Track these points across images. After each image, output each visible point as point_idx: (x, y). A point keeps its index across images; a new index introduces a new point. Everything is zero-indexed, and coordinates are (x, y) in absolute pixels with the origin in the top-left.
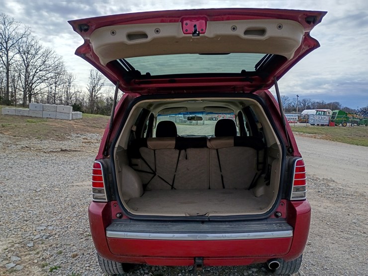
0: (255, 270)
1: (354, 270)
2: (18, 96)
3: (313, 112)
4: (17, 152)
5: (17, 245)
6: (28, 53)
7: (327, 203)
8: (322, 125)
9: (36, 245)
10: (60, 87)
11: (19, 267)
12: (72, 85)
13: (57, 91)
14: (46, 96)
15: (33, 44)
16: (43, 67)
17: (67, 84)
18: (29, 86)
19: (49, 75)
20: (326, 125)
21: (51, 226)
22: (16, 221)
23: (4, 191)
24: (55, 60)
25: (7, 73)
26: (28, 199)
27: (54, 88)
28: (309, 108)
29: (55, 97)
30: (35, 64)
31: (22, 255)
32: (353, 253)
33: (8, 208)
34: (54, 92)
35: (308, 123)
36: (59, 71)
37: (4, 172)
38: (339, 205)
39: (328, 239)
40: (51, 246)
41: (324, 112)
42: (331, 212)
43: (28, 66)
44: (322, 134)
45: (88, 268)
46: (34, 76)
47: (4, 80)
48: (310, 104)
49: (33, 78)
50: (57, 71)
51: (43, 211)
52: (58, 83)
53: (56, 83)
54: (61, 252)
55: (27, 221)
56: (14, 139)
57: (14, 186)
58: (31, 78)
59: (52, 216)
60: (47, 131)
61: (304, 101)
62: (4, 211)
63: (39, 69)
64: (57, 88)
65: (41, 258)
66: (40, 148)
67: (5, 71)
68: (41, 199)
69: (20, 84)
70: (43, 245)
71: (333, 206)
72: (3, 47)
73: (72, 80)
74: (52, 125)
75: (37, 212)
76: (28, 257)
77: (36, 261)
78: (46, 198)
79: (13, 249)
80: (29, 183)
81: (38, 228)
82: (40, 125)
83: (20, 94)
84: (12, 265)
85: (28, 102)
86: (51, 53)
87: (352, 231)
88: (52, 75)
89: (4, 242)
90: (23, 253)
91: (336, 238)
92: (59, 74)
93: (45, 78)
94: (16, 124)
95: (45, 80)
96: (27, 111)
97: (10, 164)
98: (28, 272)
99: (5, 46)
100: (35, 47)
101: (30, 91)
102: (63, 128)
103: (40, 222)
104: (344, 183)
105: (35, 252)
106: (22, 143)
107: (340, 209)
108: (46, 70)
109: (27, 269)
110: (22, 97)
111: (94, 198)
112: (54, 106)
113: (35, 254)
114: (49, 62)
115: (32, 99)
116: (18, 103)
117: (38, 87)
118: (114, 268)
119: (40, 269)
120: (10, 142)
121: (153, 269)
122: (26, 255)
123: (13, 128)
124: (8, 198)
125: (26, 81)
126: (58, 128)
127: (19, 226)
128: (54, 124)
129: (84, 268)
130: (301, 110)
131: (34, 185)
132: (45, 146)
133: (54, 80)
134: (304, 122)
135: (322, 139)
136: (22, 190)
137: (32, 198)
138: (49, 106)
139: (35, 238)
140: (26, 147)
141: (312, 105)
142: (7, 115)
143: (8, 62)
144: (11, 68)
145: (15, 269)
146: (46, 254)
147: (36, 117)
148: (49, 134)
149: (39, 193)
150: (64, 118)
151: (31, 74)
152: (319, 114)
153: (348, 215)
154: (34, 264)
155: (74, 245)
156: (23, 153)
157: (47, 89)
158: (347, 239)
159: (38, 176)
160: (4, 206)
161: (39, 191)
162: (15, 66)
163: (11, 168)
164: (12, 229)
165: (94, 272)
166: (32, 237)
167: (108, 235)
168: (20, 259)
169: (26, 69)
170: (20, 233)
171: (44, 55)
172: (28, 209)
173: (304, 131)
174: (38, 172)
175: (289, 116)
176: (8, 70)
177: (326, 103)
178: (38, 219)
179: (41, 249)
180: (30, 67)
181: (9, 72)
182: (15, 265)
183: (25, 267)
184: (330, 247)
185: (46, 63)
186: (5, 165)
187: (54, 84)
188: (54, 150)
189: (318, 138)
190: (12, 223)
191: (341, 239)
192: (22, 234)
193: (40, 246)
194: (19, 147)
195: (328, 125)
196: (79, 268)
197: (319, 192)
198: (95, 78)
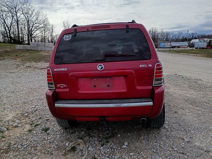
0: (141, 126)
1: (197, 126)
2: (25, 39)
3: (197, 40)
4: (23, 69)
5: (20, 115)
6: (28, 14)
7: (193, 92)
8: (203, 48)
9: (29, 115)
10: (47, 32)
11: (19, 125)
12: (54, 31)
13: (46, 35)
14: (40, 38)
15: (30, 8)
16: (37, 21)
17: (51, 31)
18: (30, 32)
19: (41, 26)
20: (205, 48)
21: (37, 105)
22: (20, 103)
23: (16, 89)
24: (43, 17)
25: (18, 26)
26: (28, 93)
27: (44, 33)
28: (195, 38)
29: (45, 38)
30: (32, 20)
31: (22, 120)
32: (199, 117)
33: (17, 97)
34: (44, 36)
35: (194, 47)
36: (45, 23)
37: (16, 80)
38: (199, 93)
39: (187, 110)
40: (37, 115)
41: (204, 40)
42: (194, 97)
43: (29, 21)
44: (201, 54)
45: (53, 125)
46: (32, 27)
47: (16, 30)
48: (196, 36)
49: (32, 28)
50: (44, 24)
51: (35, 98)
52: (46, 30)
53: (45, 30)
54: (41, 118)
55: (25, 103)
56: (22, 62)
57: (21, 87)
58: (31, 28)
59: (39, 101)
60: (40, 58)
61: (193, 34)
62: (15, 99)
63: (35, 22)
64: (45, 33)
65: (31, 121)
66: (36, 67)
67: (16, 24)
68: (34, 93)
69: (25, 32)
70: (32, 115)
71: (196, 93)
72: (14, 11)
73: (53, 28)
74: (43, 54)
75: (31, 99)
76: (24, 120)
77: (28, 122)
78: (37, 92)
79: (17, 116)
80: (29, 85)
81: (31, 107)
82: (36, 54)
83: (26, 38)
84: (16, 124)
85: (30, 42)
86: (40, 13)
87: (203, 106)
88: (42, 26)
89: (13, 114)
90: (22, 119)
91: (192, 110)
92: (46, 25)
93: (39, 28)
94: (23, 54)
95: (39, 29)
96: (29, 47)
97: (20, 75)
98: (24, 128)
99: (15, 10)
100: (31, 10)
101: (31, 36)
102: (49, 55)
103: (32, 104)
104: (207, 81)
105: (28, 118)
106: (26, 64)
107: (199, 95)
108: (39, 23)
109: (23, 126)
110: (27, 39)
111: (49, 88)
112: (44, 44)
113: (28, 119)
114: (40, 18)
115: (32, 41)
116: (25, 43)
117: (35, 33)
118: (65, 124)
119: (30, 126)
120: (20, 64)
121: (86, 125)
122: (23, 119)
123: (22, 57)
124: (17, 92)
125: (28, 30)
126: (46, 55)
127: (22, 106)
128: (44, 54)
129: (51, 125)
130: (190, 40)
131: (32, 86)
132: (39, 65)
133: (43, 28)
134: (192, 47)
135: (201, 56)
136: (25, 88)
137: (29, 92)
138: (40, 44)
139: (29, 111)
140: (29, 66)
141: (197, 36)
142: (19, 49)
143: (17, 19)
144: (20, 23)
145: (17, 126)
146: (34, 119)
147: (34, 50)
148: (41, 59)
149: (33, 90)
150: (49, 50)
151: (31, 26)
152: (201, 42)
153: (204, 98)
154: (27, 123)
155: (48, 115)
156: (27, 70)
157: (40, 34)
158: (198, 110)
159: (34, 81)
160: (15, 96)
161: (34, 89)
162: (21, 21)
163: (20, 77)
164: (18, 107)
165: (56, 127)
166: (28, 111)
167: (55, 106)
168: (20, 121)
169: (28, 23)
170: (22, 109)
171: (37, 14)
172: (27, 97)
173: (190, 52)
174: (34, 79)
175: (182, 43)
176: (18, 24)
177: (207, 35)
178: (32, 102)
179: (31, 117)
180: (30, 22)
181: (19, 25)
182: (17, 124)
183: (23, 125)
184: (187, 114)
185: (38, 19)
186: (17, 76)
187: (44, 31)
188: (44, 68)
189: (198, 56)
190: (18, 105)
191: (195, 110)
192: (23, 110)
193: (31, 115)
194: (25, 66)
195: (206, 48)
196: (49, 125)
197: (190, 86)
198: (66, 26)
